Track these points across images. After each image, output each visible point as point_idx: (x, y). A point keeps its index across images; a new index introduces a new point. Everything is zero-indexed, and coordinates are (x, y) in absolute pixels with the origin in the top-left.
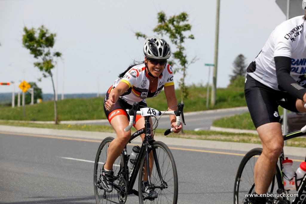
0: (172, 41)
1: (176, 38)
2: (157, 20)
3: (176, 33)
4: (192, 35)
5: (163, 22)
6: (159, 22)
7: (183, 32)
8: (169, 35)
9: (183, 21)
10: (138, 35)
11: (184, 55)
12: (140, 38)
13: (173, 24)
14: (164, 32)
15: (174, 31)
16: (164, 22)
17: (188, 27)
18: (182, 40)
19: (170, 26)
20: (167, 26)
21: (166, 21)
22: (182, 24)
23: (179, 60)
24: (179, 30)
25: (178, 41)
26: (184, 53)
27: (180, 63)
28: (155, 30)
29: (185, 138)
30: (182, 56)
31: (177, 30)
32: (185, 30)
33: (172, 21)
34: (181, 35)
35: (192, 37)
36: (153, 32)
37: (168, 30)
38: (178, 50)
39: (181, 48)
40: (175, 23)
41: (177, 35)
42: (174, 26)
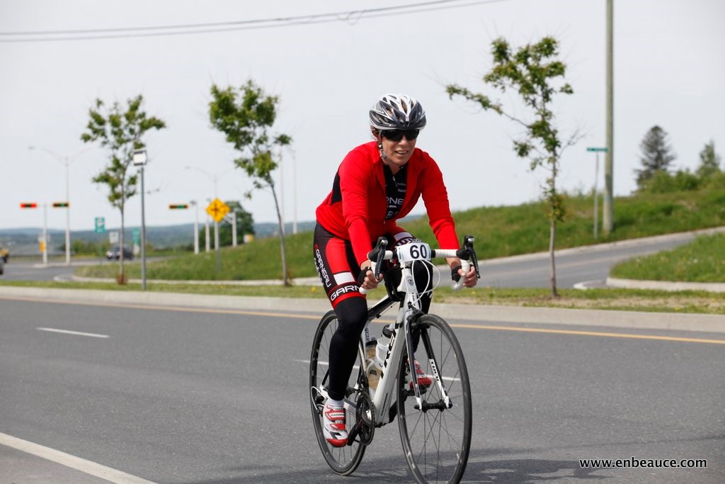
0: (527, 99)
1: (533, 92)
2: (492, 57)
3: (534, 82)
4: (568, 86)
5: (504, 60)
6: (495, 61)
7: (548, 80)
8: (517, 86)
9: (547, 55)
10: (453, 90)
11: (552, 128)
12: (455, 96)
13: (526, 63)
14: (507, 81)
15: (529, 78)
16: (507, 59)
17: (557, 69)
18: (546, 97)
19: (521, 67)
20: (514, 68)
21: (511, 59)
22: (545, 62)
23: (541, 139)
24: (539, 75)
25: (539, 99)
26: (553, 124)
27: (544, 145)
28: (488, 79)
29: (565, 307)
30: (549, 132)
31: (534, 76)
32: (551, 74)
33: (523, 56)
34: (544, 85)
35: (568, 90)
36: (483, 82)
37: (516, 76)
38: (539, 118)
39: (546, 114)
40: (530, 60)
41: (535, 86)
42: (529, 68)
